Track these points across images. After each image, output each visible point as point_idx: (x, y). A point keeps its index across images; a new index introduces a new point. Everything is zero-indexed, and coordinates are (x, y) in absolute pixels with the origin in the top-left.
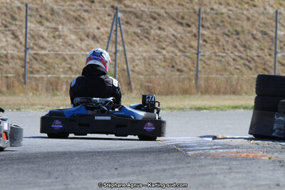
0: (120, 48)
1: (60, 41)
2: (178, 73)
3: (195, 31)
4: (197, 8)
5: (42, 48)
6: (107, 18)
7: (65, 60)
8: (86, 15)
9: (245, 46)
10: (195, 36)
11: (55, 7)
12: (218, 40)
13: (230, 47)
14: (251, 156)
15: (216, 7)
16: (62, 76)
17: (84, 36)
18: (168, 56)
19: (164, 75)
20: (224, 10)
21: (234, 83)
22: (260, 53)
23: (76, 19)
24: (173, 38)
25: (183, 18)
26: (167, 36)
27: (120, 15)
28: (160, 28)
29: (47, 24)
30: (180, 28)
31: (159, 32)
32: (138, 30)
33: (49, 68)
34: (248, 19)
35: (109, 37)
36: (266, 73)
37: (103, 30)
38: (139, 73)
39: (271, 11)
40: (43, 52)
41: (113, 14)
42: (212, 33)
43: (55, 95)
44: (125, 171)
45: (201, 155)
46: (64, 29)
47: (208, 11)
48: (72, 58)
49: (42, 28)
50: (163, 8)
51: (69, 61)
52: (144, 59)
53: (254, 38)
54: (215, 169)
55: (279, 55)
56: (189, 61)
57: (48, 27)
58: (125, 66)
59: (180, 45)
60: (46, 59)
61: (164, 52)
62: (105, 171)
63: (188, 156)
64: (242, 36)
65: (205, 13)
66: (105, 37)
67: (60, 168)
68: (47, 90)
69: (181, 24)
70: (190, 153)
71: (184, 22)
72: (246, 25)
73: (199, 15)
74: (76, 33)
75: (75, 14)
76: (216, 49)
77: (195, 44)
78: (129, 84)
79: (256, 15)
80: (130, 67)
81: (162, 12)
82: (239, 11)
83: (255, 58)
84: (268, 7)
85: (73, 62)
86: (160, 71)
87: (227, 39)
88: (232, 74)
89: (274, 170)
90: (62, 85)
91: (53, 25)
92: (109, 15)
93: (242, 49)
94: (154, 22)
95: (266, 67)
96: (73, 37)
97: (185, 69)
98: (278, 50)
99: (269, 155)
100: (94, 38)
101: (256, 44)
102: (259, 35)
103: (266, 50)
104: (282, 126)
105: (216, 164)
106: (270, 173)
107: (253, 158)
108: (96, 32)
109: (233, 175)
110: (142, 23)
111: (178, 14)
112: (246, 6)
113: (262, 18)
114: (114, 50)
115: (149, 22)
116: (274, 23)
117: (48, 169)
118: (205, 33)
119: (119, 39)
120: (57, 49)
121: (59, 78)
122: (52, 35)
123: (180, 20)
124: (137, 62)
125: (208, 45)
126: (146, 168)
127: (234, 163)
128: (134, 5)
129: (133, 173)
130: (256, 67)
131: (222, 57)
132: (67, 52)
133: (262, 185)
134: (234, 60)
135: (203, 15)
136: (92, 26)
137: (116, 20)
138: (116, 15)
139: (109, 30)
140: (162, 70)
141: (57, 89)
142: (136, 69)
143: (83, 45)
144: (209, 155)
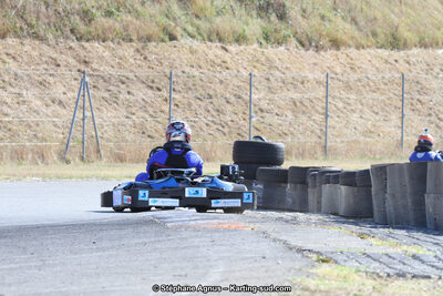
0: (88, 114)
1: (24, 108)
2: (149, 140)
3: (166, 94)
4: (167, 71)
5: (6, 115)
6: (73, 82)
7: (30, 127)
8: (51, 80)
9: (218, 111)
10: (166, 100)
11: (19, 72)
12: (190, 105)
13: (202, 111)
14: (233, 227)
15: (187, 69)
16: (28, 144)
17: (49, 102)
18: (137, 121)
19: (134, 141)
20: (196, 73)
21: (208, 149)
22: (235, 117)
23: (41, 83)
24: (142, 103)
25: (153, 82)
26: (137, 101)
27: (87, 79)
28: (129, 93)
29: (12, 89)
30: (150, 92)
31: (128, 97)
32: (106, 95)
33: (13, 135)
34: (221, 82)
35: (77, 103)
36: (241, 139)
37: (70, 95)
38: (109, 140)
39: (245, 74)
40: (7, 119)
41: (80, 79)
42: (184, 97)
43: (20, 164)
44: (104, 245)
45: (181, 226)
46: (29, 95)
47: (180, 74)
48: (38, 125)
49: (5, 94)
50: (131, 71)
51: (35, 128)
52: (114, 125)
53: (228, 102)
54: (196, 241)
55: (253, 120)
56: (160, 126)
57: (11, 93)
58: (94, 133)
59: (151, 110)
60: (10, 126)
61: (134, 117)
62: (82, 246)
63: (168, 228)
64: (214, 100)
65: (176, 75)
66: (72, 102)
67: (34, 242)
68: (12, 158)
69: (151, 88)
70: (169, 225)
71: (154, 85)
72: (219, 88)
73: (170, 79)
74: (42, 99)
75: (40, 79)
76: (188, 115)
77: (166, 108)
78: (99, 151)
79: (229, 78)
80: (99, 134)
81: (131, 75)
82: (211, 73)
83: (230, 123)
84: (241, 70)
85: (38, 129)
86: (130, 137)
87: (200, 102)
88: (205, 140)
89: (258, 242)
90: (27, 154)
91: (17, 91)
92: (76, 79)
93: (215, 114)
94: (123, 86)
95: (240, 132)
96: (39, 103)
97: (156, 135)
98: (253, 114)
99: (252, 226)
100: (60, 103)
101: (229, 107)
102: (233, 99)
103: (241, 115)
104: (261, 194)
105: (197, 236)
106: (254, 244)
107: (236, 230)
108: (62, 97)
109: (216, 248)
110: (111, 88)
111: (148, 77)
112: (219, 68)
113: (235, 81)
114: (81, 116)
115: (118, 86)
116: (248, 87)
117: (22, 244)
118: (176, 96)
119: (87, 104)
120: (21, 115)
121: (24, 146)
122: (16, 101)
123: (151, 84)
124: (106, 128)
125: (180, 110)
126: (125, 241)
127: (217, 234)
128: (102, 69)
129: (112, 248)
130: (230, 132)
131: (195, 122)
132: (32, 118)
133: (247, 258)
134: (207, 125)
135: (174, 79)
136: (58, 91)
137: (84, 84)
138: (83, 79)
139: (76, 94)
140: (132, 136)
141: (22, 158)
142: (106, 136)
143: (49, 112)
144: (189, 227)
